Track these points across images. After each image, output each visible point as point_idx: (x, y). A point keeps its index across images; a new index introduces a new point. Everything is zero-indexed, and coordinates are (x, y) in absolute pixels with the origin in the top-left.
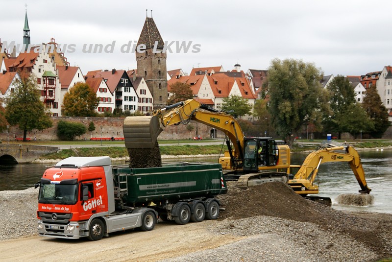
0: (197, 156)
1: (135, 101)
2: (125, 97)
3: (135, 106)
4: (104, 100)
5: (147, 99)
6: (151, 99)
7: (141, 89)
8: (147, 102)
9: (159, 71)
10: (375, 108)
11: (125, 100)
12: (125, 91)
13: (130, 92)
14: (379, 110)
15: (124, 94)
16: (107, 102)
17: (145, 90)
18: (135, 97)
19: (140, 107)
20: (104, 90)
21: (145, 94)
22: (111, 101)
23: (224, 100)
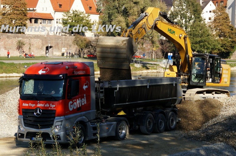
0: (11, 75)
10: (223, 28)
14: (228, 29)
23: (65, 15)
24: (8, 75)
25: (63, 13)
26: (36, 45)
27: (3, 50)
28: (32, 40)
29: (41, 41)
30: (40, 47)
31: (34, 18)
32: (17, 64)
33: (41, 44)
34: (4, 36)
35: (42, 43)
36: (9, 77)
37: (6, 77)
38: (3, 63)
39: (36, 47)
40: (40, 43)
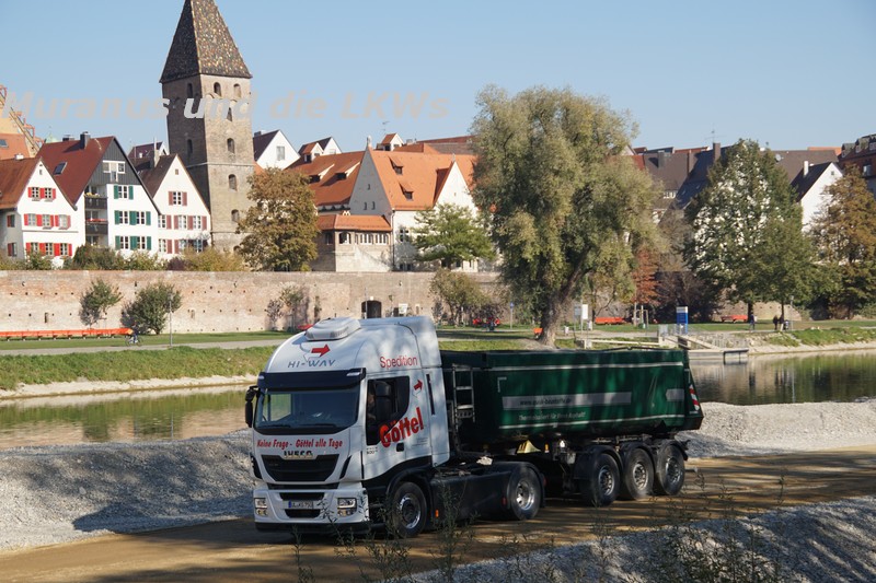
1: (149, 223)
2: (118, 214)
3: (149, 239)
4: (46, 222)
5: (191, 218)
6: (205, 218)
7: (173, 190)
8: (191, 227)
9: (230, 141)
11: (118, 221)
12: (117, 196)
13: (131, 197)
15: (114, 205)
16: (55, 228)
17: (185, 194)
18: (148, 213)
19: (170, 242)
20: (44, 194)
21: (185, 204)
22: (69, 225)
23: (421, 218)
24: (196, 382)
25: (414, 214)
26: (333, 300)
27: (246, 315)
28: (324, 285)
29: (347, 287)
30: (347, 304)
31: (338, 230)
32: (227, 351)
33: (348, 296)
34: (245, 279)
35: (350, 295)
36: (200, 386)
37: (191, 387)
38: (190, 350)
39: (334, 304)
40: (346, 294)
